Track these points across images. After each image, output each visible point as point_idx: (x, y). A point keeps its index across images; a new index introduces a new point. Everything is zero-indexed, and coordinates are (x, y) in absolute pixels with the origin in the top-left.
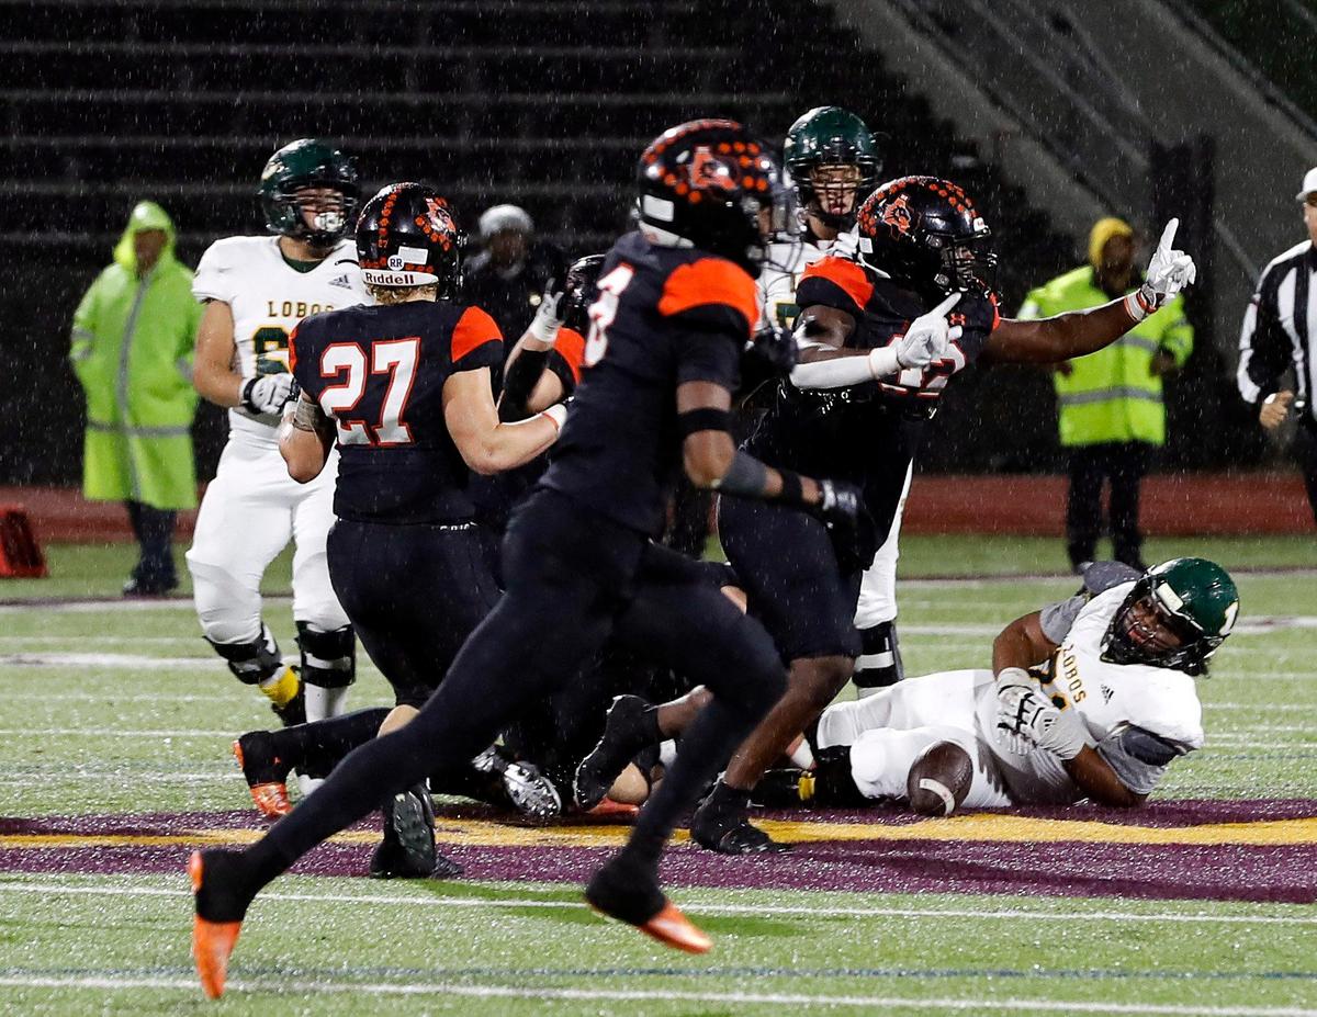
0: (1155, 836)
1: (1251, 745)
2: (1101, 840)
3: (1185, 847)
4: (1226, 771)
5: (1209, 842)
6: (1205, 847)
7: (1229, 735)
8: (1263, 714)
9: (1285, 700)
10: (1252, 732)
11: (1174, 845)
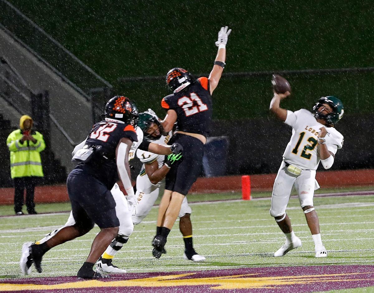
0: (49, 287)
1: (73, 260)
2: (34, 289)
3: (58, 290)
4: (67, 268)
5: (65, 288)
6: (64, 290)
7: (66, 258)
8: (75, 251)
9: (81, 247)
10: (73, 257)
11: (55, 290)
